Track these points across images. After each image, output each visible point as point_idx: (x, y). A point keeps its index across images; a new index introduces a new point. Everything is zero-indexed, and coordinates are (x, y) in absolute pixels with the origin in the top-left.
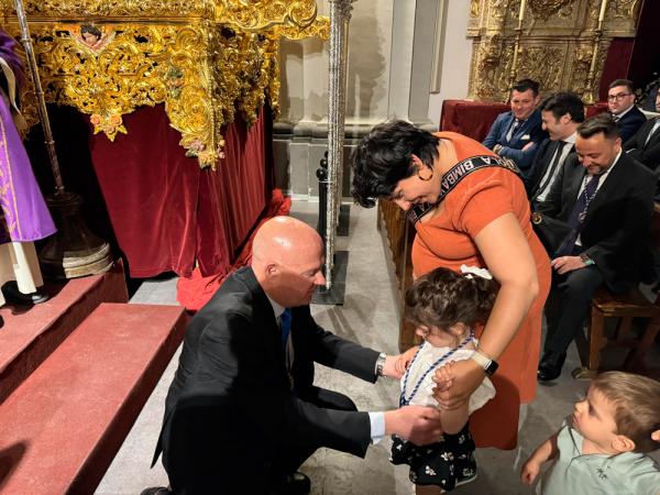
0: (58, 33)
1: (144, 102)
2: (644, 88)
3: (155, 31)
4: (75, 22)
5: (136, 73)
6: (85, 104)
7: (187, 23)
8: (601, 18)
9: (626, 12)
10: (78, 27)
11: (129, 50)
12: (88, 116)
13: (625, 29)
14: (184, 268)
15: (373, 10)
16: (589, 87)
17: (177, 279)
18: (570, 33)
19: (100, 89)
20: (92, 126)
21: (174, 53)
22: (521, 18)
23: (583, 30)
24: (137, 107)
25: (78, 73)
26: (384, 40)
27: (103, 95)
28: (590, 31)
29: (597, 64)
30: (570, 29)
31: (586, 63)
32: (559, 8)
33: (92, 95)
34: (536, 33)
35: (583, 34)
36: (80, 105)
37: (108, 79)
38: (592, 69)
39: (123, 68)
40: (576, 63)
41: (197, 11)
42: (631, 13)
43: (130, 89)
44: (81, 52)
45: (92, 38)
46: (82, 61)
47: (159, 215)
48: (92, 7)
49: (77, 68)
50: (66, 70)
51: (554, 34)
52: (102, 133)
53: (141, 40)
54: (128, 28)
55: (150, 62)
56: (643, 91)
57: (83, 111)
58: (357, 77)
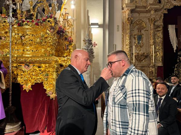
0: (19, 66)
1: (38, 82)
2: (168, 78)
3: (43, 65)
4: (23, 63)
5: (37, 75)
6: (22, 83)
7: (51, 63)
8: (154, 62)
9: (159, 61)
10: (24, 64)
11: (36, 69)
12: (22, 86)
13: (160, 64)
14: (42, 129)
15: (98, 60)
16: (154, 78)
17: (40, 133)
18: (147, 65)
19: (27, 79)
20: (23, 88)
21: (47, 70)
22: (134, 62)
23: (150, 64)
24: (36, 83)
25: (22, 75)
26: (101, 67)
27: (27, 80)
28: (152, 65)
29: (155, 72)
30: (147, 64)
31: (152, 72)
32: (143, 60)
33: (24, 80)
34: (139, 65)
35: (150, 66)
36: (21, 83)
37: (29, 76)
38: (154, 74)
39: (34, 74)
40: (150, 72)
41: (54, 61)
42: (161, 60)
43: (35, 78)
44: (24, 70)
45: (27, 67)
46: (23, 72)
47: (37, 113)
48: (28, 60)
49: (22, 74)
50: (19, 74)
51: (143, 65)
52: (25, 90)
53: (39, 67)
54: (36, 65)
55: (41, 72)
56: (168, 79)
57: (21, 84)
58: (95, 75)
